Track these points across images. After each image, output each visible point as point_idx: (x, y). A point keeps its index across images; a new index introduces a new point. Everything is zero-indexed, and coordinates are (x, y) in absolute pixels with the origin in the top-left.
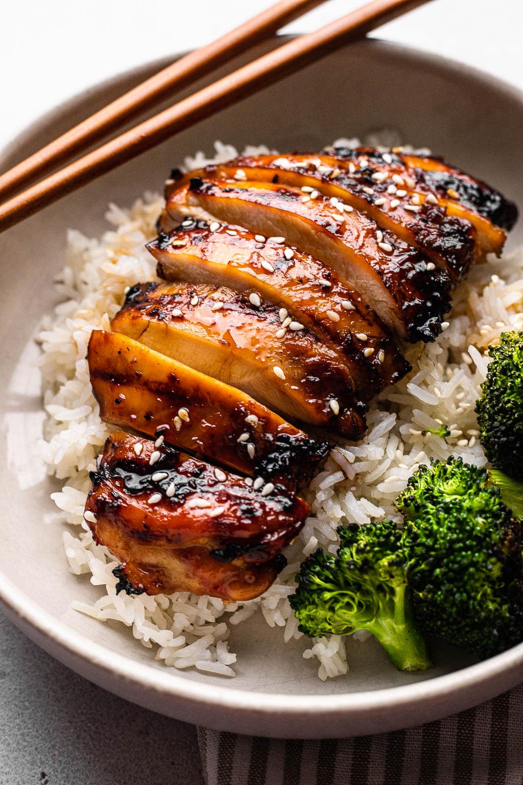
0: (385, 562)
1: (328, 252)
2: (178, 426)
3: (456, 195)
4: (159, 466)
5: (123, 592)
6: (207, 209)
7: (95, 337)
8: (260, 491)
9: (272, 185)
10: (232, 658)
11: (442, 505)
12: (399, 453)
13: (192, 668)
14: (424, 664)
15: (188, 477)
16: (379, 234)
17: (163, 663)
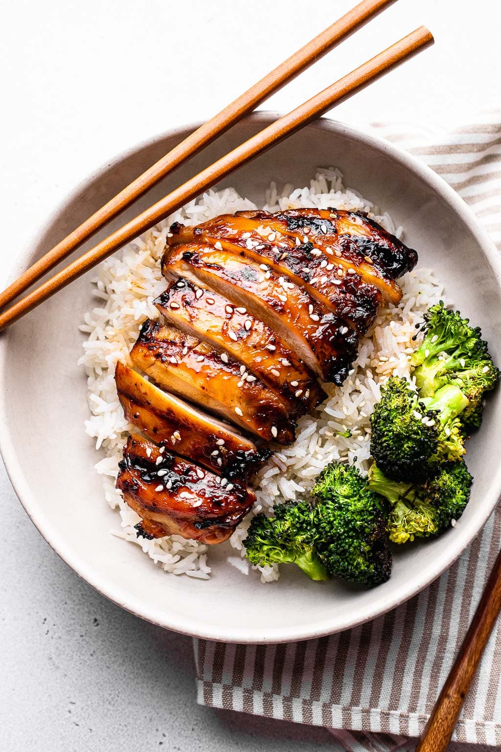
0: (299, 538)
1: (276, 321)
2: (174, 441)
3: (371, 261)
4: (162, 466)
5: (141, 537)
6: (194, 273)
7: (120, 366)
8: (225, 488)
9: (240, 259)
10: (208, 570)
11: (337, 505)
12: (318, 448)
13: (185, 574)
14: (324, 579)
15: (180, 475)
16: (311, 307)
17: (167, 572)
